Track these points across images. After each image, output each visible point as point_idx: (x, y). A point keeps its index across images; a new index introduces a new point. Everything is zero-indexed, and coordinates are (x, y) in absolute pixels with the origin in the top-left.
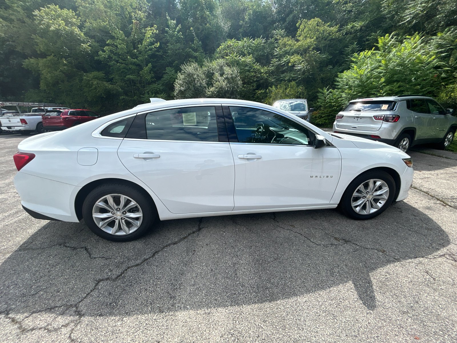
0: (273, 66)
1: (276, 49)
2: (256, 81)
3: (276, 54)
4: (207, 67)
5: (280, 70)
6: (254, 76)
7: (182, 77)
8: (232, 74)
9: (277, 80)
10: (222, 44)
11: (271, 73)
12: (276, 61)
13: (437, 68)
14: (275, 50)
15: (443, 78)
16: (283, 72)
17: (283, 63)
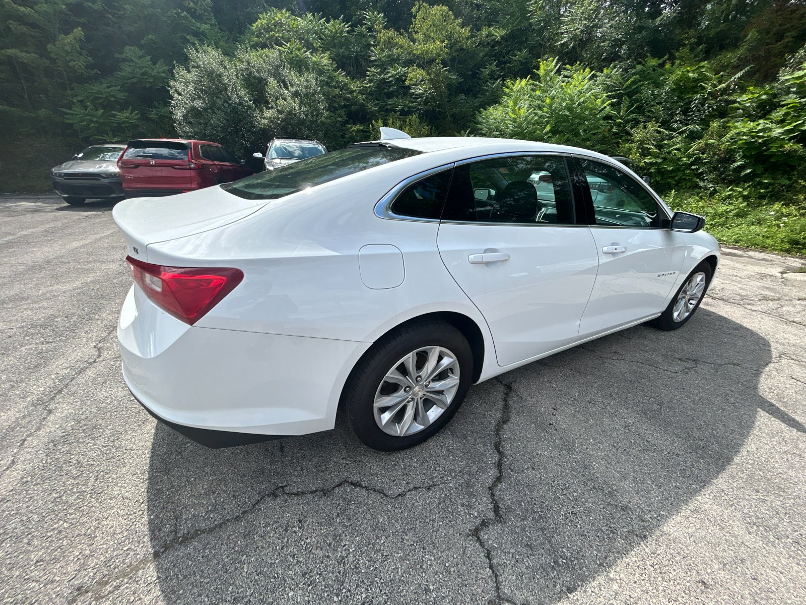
0: (370, 81)
1: (372, 48)
2: (345, 106)
3: (374, 58)
4: (245, 64)
5: (383, 91)
6: (340, 96)
7: (192, 76)
8: (307, 87)
9: (380, 108)
10: (260, 16)
11: (370, 94)
12: (377, 73)
13: (607, 118)
14: (372, 51)
15: (615, 134)
16: (390, 95)
17: (391, 79)
